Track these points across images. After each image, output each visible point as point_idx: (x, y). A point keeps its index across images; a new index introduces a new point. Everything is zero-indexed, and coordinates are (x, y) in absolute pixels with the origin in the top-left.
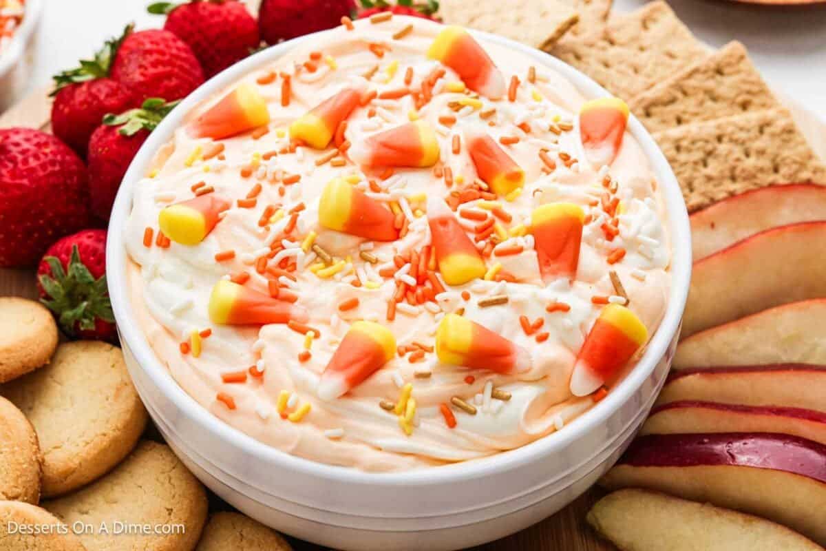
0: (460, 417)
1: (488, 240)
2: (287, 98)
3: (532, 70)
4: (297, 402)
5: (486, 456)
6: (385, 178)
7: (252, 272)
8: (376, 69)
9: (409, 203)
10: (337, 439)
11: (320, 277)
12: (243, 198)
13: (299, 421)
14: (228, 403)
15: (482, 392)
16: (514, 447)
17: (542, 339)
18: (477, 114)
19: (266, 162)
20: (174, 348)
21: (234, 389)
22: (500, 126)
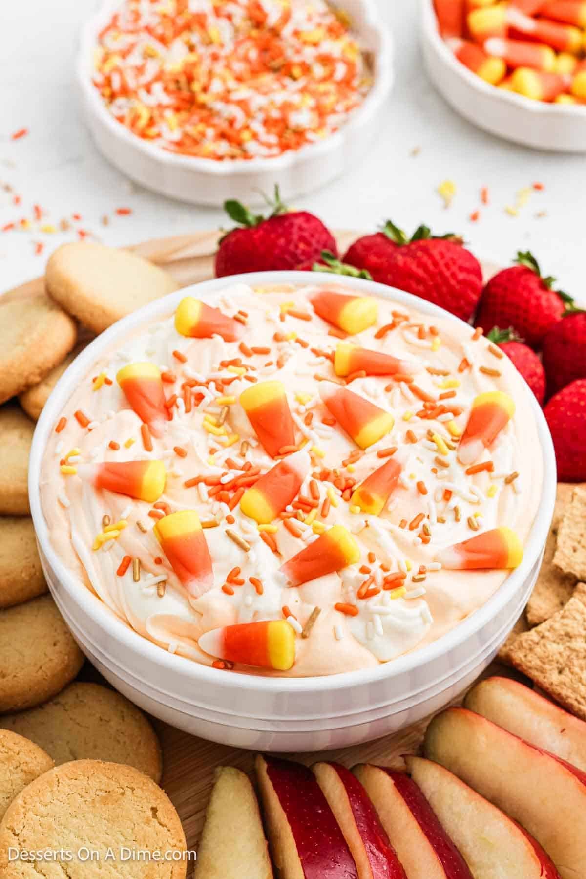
0: (128, 574)
1: (295, 511)
3: (515, 476)
5: (115, 613)
6: (325, 421)
7: (180, 382)
8: (445, 374)
9: (313, 447)
10: (63, 506)
11: (203, 426)
13: (63, 473)
14: (60, 426)
15: (156, 575)
16: (137, 630)
17: (225, 591)
18: (435, 455)
19: (293, 343)
21: (73, 424)
22: (437, 478)
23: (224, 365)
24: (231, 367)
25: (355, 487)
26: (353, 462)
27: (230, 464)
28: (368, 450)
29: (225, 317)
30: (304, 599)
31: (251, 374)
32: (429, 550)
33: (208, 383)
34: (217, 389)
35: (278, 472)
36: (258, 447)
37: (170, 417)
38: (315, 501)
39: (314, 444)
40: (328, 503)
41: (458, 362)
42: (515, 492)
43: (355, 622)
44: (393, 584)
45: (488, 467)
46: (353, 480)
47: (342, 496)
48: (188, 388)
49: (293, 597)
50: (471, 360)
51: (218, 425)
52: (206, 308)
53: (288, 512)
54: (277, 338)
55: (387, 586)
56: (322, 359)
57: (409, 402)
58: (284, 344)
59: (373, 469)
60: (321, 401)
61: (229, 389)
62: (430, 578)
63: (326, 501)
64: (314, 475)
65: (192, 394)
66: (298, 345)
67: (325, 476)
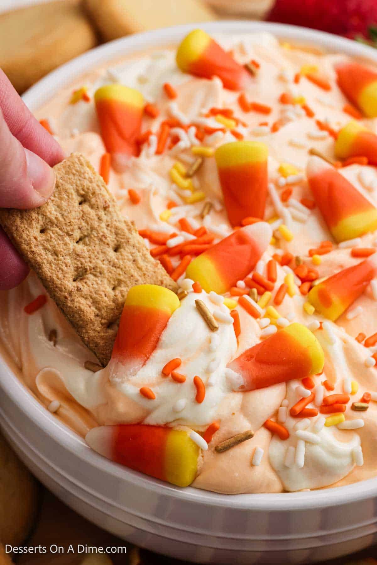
1: (248, 288)
6: (304, 202)
11: (170, 174)
23: (214, 112)
24: (220, 117)
25: (317, 283)
26: (320, 254)
27: (183, 225)
28: (342, 244)
29: (236, 63)
31: (241, 130)
33: (189, 126)
34: (197, 136)
35: (233, 240)
36: (221, 212)
37: (137, 153)
38: (270, 283)
39: (284, 223)
40: (284, 290)
44: (332, 407)
46: (317, 273)
47: (299, 287)
48: (167, 128)
51: (187, 176)
52: (214, 46)
53: (239, 288)
54: (284, 100)
55: (326, 409)
56: (325, 133)
58: (289, 107)
59: (341, 266)
60: (305, 179)
61: (209, 139)
63: (282, 287)
64: (275, 256)
65: (169, 135)
66: (303, 112)
67: (286, 261)
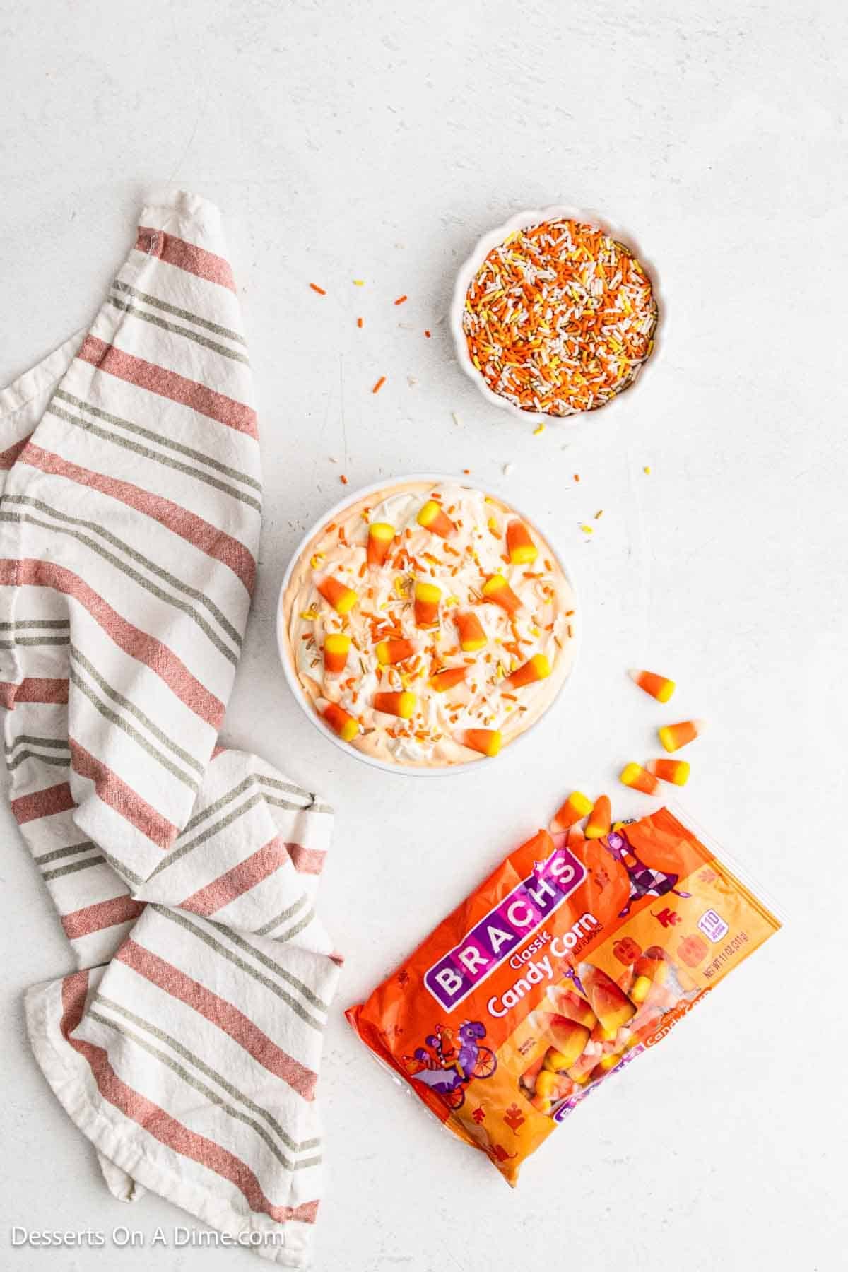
0: (306, 641)
1: (400, 668)
2: (528, 575)
4: (319, 563)
6: (453, 622)
7: (399, 548)
8: (538, 625)
9: (438, 631)
10: (300, 581)
12: (449, 545)
13: (311, 562)
14: (329, 529)
15: (316, 655)
17: (341, 687)
18: (494, 675)
19: (473, 560)
20: (368, 504)
21: (336, 533)
22: (486, 688)
24: (429, 559)
25: (441, 671)
26: (451, 654)
27: (391, 615)
28: (463, 653)
29: (449, 521)
30: (374, 719)
32: (452, 726)
33: (412, 560)
34: (413, 568)
36: (412, 613)
37: (382, 565)
38: (414, 669)
40: (419, 674)
41: (549, 623)
42: (521, 715)
43: (391, 741)
44: (420, 736)
45: (514, 699)
46: (443, 666)
47: (430, 672)
48: (401, 555)
49: (368, 713)
50: (555, 628)
51: (402, 587)
53: (397, 666)
55: (418, 735)
56: (481, 578)
57: (507, 633)
58: (468, 557)
59: (456, 665)
62: (441, 741)
63: (419, 672)
65: (400, 560)
